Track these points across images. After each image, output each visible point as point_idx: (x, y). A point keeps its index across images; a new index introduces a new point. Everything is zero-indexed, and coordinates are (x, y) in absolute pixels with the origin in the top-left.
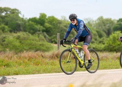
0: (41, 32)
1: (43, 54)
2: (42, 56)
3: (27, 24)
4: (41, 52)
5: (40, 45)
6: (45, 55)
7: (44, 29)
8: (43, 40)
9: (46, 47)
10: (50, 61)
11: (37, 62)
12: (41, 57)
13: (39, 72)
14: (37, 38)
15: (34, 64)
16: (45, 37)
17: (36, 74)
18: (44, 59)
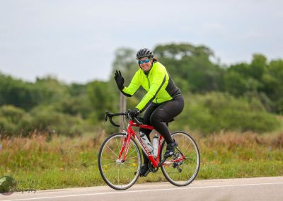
0: (255, 92)
1: (259, 137)
2: (257, 142)
3: (226, 76)
4: (254, 132)
5: (254, 118)
6: (262, 139)
7: (261, 85)
8: (259, 108)
9: (266, 123)
10: (274, 152)
11: (246, 154)
12: (255, 142)
13: (250, 173)
14: (247, 105)
15: (240, 156)
16: (263, 102)
17: (244, 177)
18: (260, 148)
